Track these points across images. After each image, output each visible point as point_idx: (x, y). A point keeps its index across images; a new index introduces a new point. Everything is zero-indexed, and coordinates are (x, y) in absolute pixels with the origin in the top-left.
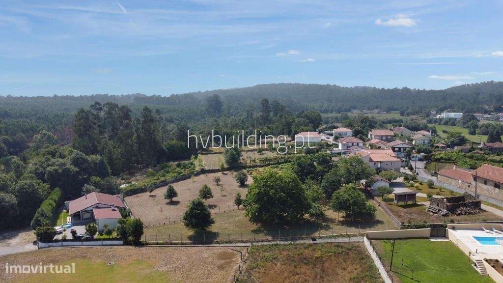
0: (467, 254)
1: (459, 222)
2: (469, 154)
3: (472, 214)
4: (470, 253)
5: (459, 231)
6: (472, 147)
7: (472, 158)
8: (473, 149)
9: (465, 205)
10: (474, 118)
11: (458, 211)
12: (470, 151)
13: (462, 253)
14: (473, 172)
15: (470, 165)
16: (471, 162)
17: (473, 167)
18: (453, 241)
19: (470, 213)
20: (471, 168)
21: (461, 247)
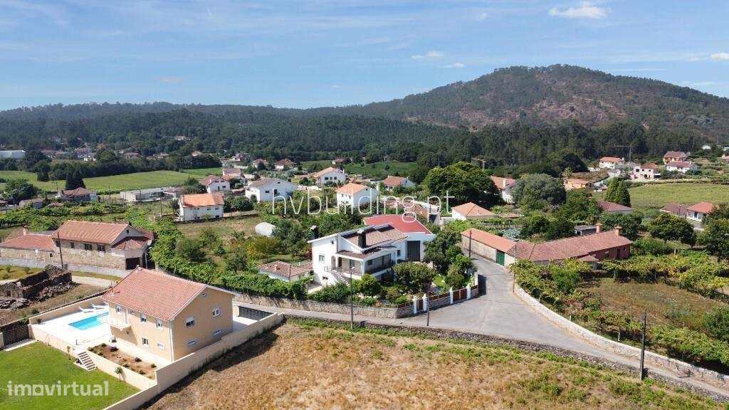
0: (65, 350)
1: (45, 309)
2: (43, 210)
3: (62, 293)
4: (69, 348)
5: (47, 323)
6: (47, 200)
7: (48, 214)
8: (48, 201)
9: (51, 284)
10: (42, 157)
11: (42, 295)
12: (44, 205)
13: (58, 353)
14: (54, 234)
15: (48, 225)
16: (49, 220)
17: (53, 228)
18: (42, 340)
19: (58, 293)
20: (49, 229)
21: (54, 344)
